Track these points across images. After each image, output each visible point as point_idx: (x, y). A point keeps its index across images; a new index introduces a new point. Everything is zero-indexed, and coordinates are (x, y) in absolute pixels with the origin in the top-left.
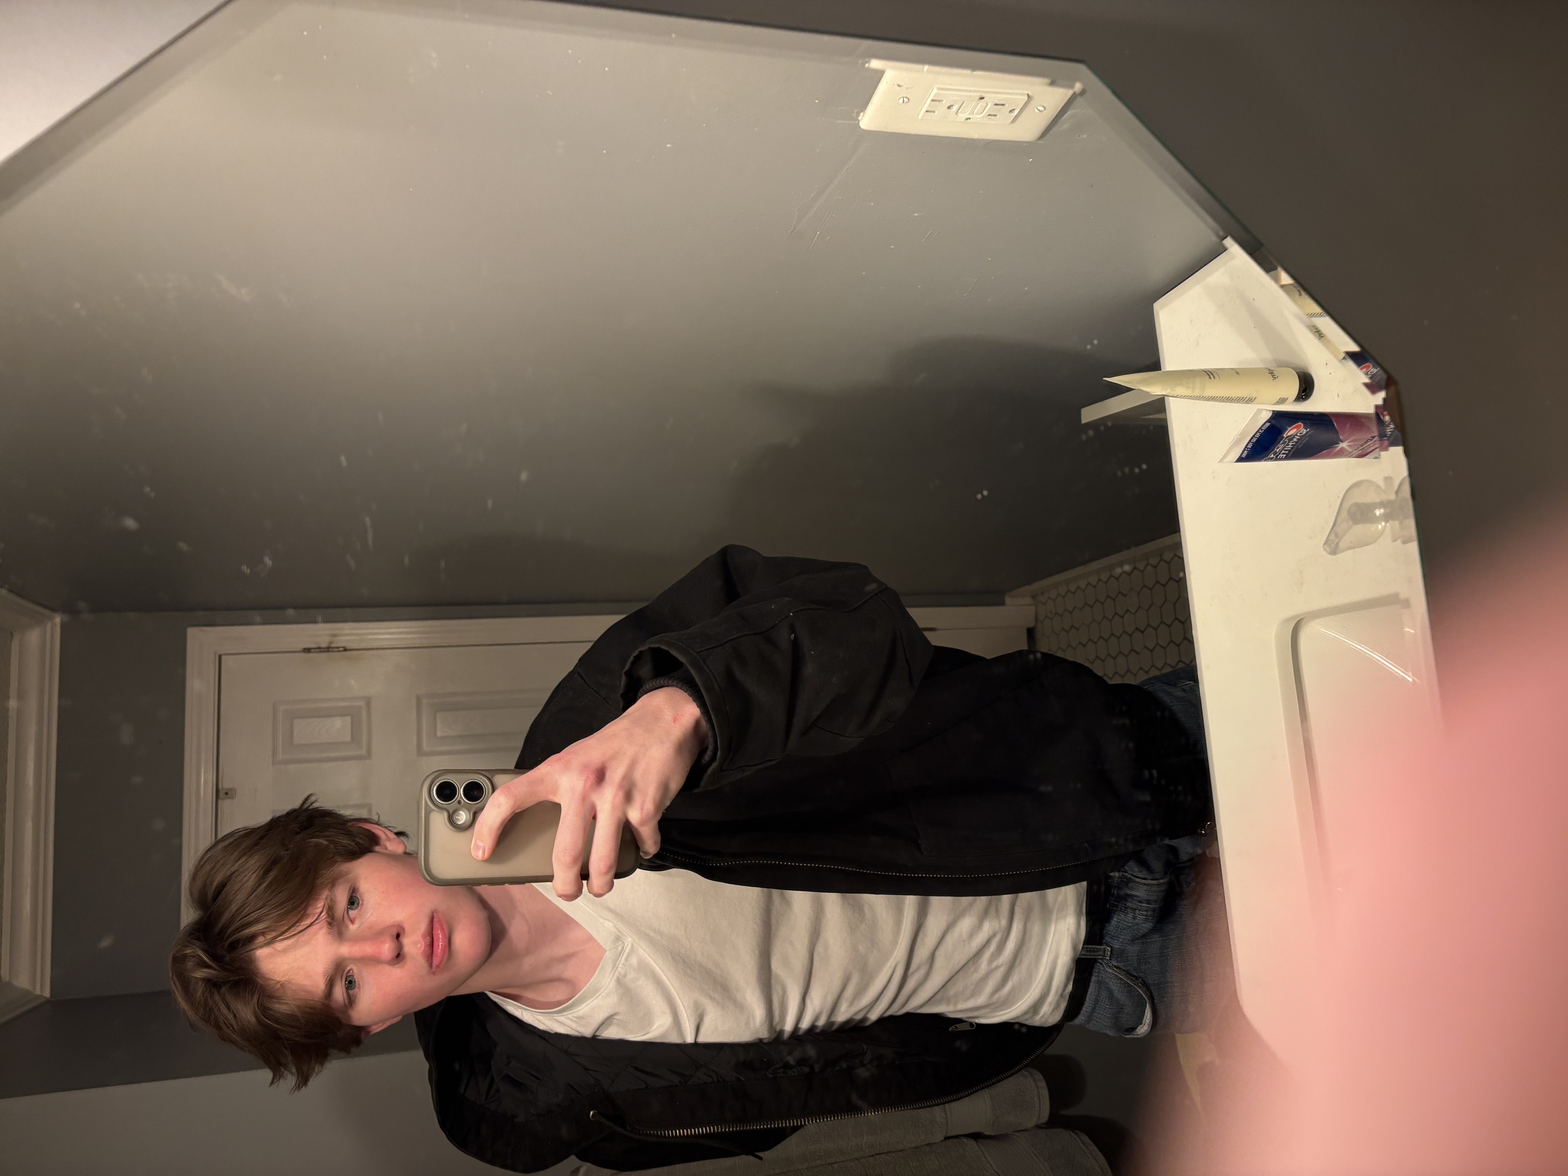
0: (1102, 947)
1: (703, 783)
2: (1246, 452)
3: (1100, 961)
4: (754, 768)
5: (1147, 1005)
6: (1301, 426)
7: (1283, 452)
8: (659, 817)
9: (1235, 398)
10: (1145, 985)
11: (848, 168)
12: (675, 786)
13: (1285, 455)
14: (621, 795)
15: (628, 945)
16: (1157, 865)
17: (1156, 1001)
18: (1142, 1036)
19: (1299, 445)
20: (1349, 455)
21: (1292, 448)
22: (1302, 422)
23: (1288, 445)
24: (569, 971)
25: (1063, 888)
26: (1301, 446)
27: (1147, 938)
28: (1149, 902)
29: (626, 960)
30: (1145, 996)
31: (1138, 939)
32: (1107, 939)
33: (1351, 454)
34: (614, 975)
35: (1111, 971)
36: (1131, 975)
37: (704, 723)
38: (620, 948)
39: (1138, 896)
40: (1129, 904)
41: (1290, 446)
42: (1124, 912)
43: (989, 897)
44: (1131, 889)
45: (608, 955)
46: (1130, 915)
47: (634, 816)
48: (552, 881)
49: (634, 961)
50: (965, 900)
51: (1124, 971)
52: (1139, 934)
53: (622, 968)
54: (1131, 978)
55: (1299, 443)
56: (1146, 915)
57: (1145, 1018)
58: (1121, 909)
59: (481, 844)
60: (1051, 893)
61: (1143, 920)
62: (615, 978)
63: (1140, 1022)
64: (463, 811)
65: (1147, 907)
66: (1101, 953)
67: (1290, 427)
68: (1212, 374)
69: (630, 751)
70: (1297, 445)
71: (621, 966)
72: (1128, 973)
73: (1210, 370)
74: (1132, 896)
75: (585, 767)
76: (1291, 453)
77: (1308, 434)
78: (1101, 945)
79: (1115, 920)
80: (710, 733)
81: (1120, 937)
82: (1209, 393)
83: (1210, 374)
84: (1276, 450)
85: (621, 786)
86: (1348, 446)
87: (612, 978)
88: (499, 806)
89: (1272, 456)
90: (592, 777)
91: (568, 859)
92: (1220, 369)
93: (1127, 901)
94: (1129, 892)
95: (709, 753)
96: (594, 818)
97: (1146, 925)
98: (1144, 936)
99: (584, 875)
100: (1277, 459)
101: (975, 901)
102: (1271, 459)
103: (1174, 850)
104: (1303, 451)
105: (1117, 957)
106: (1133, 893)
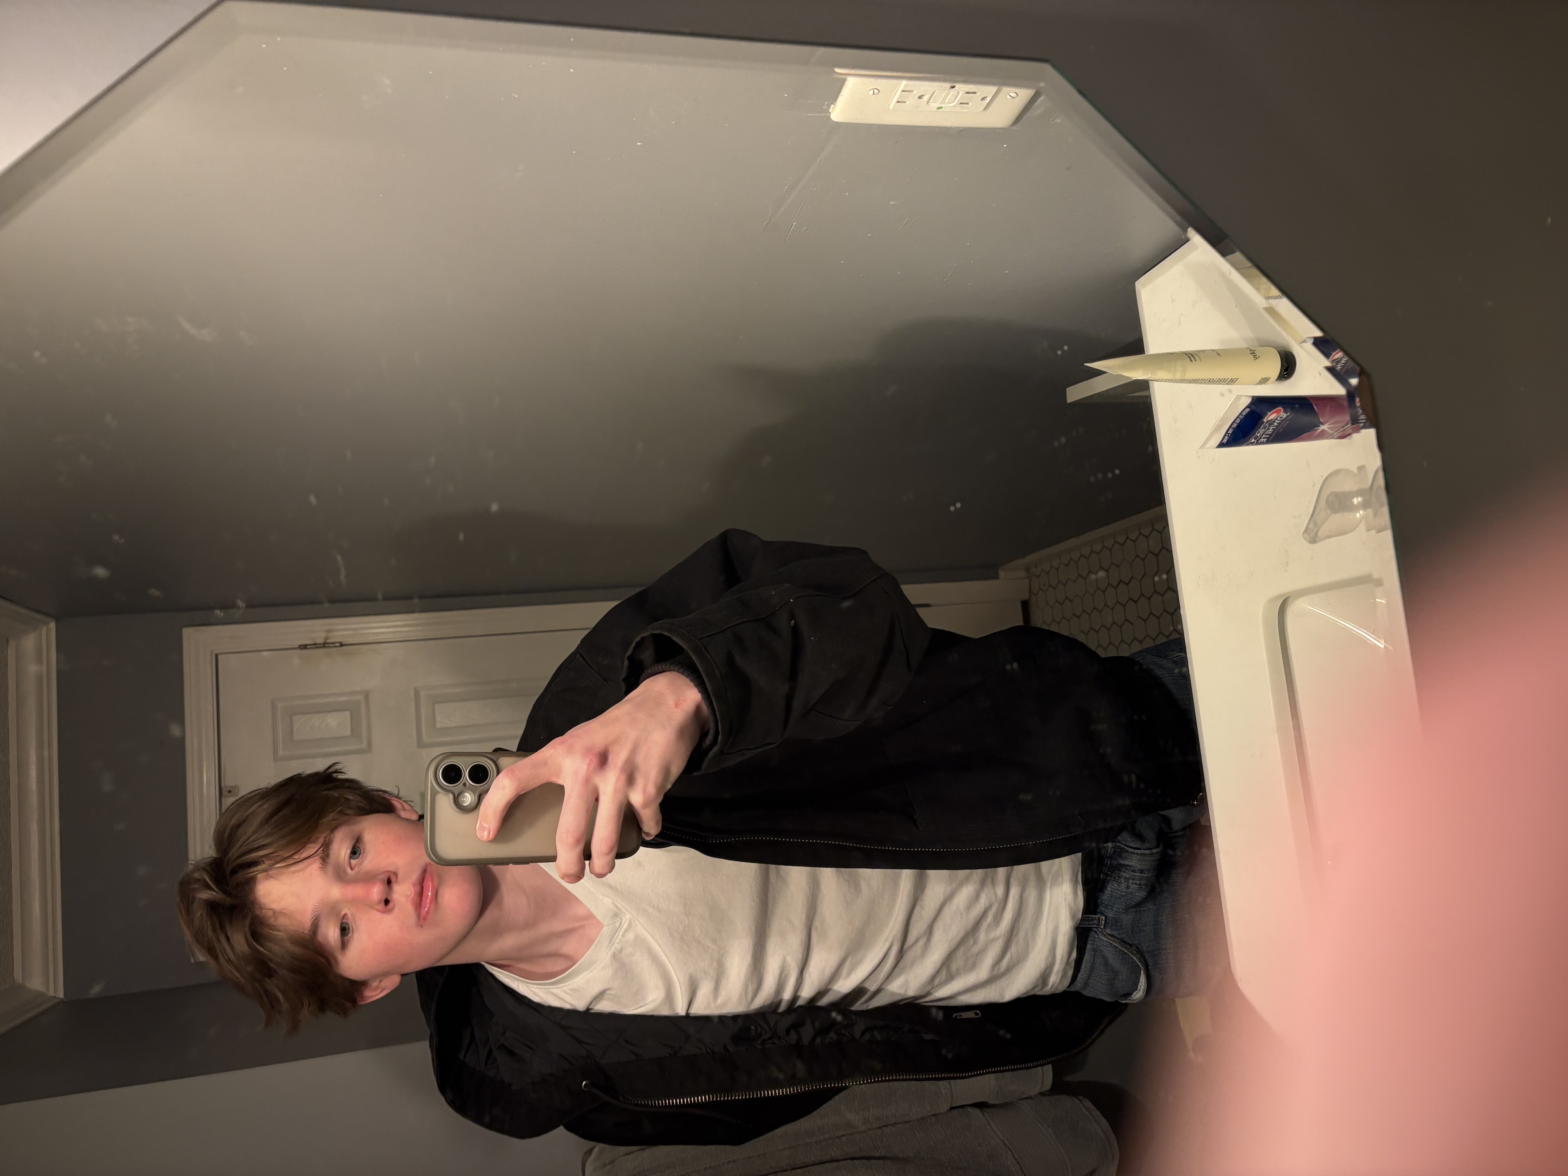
0: (1097, 916)
1: (704, 766)
2: (1226, 437)
3: (1095, 929)
4: (753, 751)
5: (1142, 971)
6: (1281, 410)
7: (1264, 436)
8: (660, 800)
9: (1217, 380)
10: (1140, 953)
11: (821, 160)
12: (676, 770)
13: (1265, 440)
14: (623, 778)
15: (625, 921)
16: (1150, 835)
17: (1150, 968)
18: (1138, 1001)
19: (1279, 429)
20: (1331, 437)
21: (1273, 432)
22: (1283, 408)
23: (1269, 429)
24: (568, 947)
25: (1057, 860)
26: (1281, 430)
27: (1140, 906)
28: (1142, 871)
29: (623, 936)
30: (1139, 963)
31: (1132, 907)
32: (1101, 908)
33: (1332, 436)
34: (610, 949)
35: (1106, 939)
36: (1125, 943)
37: (705, 709)
38: (617, 924)
39: (1131, 866)
40: (1122, 874)
41: (1270, 430)
42: (1117, 881)
43: (985, 870)
44: (1125, 859)
45: (606, 931)
46: (1124, 885)
47: (637, 798)
48: (555, 861)
49: (630, 936)
50: (962, 873)
51: (1118, 939)
52: (1132, 903)
53: (618, 943)
54: (1126, 945)
55: (1279, 427)
56: (1140, 884)
57: (1140, 984)
58: (1115, 878)
59: (486, 825)
60: (1045, 865)
61: (1136, 889)
62: (611, 952)
63: (1135, 987)
64: (469, 794)
65: (1140, 876)
66: (1096, 922)
67: (1270, 411)
68: (1193, 357)
69: (632, 735)
70: (1278, 429)
71: (617, 941)
72: (1123, 941)
73: (1191, 352)
74: (1126, 866)
75: (588, 751)
76: (1271, 437)
77: (1288, 418)
78: (1096, 914)
79: (1110, 889)
80: (711, 719)
81: (1114, 907)
82: (1190, 375)
83: (1191, 356)
84: (1256, 434)
85: (623, 770)
86: (1328, 428)
87: (608, 953)
88: (504, 788)
89: (1253, 440)
90: (595, 761)
91: (571, 840)
92: (1201, 351)
93: (1121, 871)
94: (1122, 862)
95: (710, 737)
96: (597, 800)
97: (1140, 895)
98: (1138, 905)
99: (587, 855)
100: (1258, 443)
101: (971, 874)
102: (1252, 444)
103: (1167, 820)
104: (1283, 435)
105: (1112, 926)
106: (1126, 863)
